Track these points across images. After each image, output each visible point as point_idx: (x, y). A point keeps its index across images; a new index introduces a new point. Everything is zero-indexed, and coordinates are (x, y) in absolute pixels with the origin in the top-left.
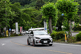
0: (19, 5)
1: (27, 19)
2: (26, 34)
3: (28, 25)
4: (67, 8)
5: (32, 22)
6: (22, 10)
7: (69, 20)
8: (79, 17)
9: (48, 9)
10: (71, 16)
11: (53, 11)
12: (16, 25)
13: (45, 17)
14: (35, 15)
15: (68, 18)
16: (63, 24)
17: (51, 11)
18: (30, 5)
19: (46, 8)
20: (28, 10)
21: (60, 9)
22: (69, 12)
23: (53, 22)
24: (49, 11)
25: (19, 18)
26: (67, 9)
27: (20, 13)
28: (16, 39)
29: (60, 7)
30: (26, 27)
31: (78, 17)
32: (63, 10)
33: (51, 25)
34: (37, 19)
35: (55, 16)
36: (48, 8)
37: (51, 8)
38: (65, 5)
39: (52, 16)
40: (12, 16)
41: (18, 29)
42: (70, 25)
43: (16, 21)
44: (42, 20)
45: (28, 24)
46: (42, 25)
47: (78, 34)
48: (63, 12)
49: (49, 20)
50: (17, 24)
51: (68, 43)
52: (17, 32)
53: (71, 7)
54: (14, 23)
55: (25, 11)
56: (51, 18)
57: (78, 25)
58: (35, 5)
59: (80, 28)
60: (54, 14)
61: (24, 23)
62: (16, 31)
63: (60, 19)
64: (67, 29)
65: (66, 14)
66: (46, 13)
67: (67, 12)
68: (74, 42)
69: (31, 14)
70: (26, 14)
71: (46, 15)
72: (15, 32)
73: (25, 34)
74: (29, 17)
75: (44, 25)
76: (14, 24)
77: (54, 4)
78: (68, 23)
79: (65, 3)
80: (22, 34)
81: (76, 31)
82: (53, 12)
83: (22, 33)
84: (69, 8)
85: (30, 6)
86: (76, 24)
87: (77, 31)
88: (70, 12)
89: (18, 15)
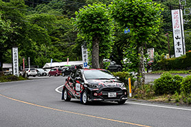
0: (22, 6)
1: (40, 39)
2: (39, 75)
3: (44, 55)
4: (136, 17)
5: (52, 46)
6: (29, 16)
7: (139, 45)
8: (165, 39)
9: (90, 18)
10: (143, 35)
11: (103, 23)
12: (14, 53)
13: (83, 38)
14: (60, 29)
15: (137, 41)
16: (125, 55)
17: (98, 23)
18: (50, 5)
19: (88, 16)
20: (45, 19)
21: (120, 20)
22: (140, 26)
23: (103, 49)
24: (93, 22)
25: (21, 37)
26: (136, 19)
27: (24, 25)
28: (12, 86)
29: (118, 13)
30: (37, 60)
31: (162, 38)
32: (127, 21)
33: (97, 56)
34: (65, 41)
35: (108, 34)
36: (92, 15)
37: (99, 15)
39: (100, 35)
40: (3, 31)
41: (17, 64)
42: (140, 58)
43: (13, 43)
44: (79, 43)
45: (45, 52)
46: (77, 55)
47: (160, 78)
48: (126, 26)
49: (93, 44)
50: (15, 50)
51: (135, 99)
52: (14, 71)
53: (144, 15)
54: (8, 48)
55: (36, 21)
56: (98, 39)
57: (163, 57)
58: (61, 7)
59: (167, 63)
60: (104, 31)
61: (34, 49)
62: (14, 67)
63: (120, 41)
64: (134, 67)
65: (133, 31)
66: (85, 27)
67: (136, 26)
68: (149, 97)
69: (52, 28)
70: (40, 28)
71: (85, 32)
72: (11, 70)
73: (34, 76)
74: (46, 36)
75: (83, 55)
76: (10, 51)
77: (105, 5)
78: (137, 53)
79: (131, 6)
80: (28, 76)
81: (156, 72)
82: (102, 25)
83: (29, 73)
84: (140, 18)
85: (49, 9)
86: (157, 55)
88: (143, 26)
89: (20, 31)
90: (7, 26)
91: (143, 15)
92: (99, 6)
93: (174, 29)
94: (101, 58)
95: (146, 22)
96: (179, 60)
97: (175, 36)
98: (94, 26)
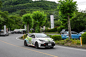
0: (7, 13)
1: (12, 23)
3: (14, 27)
4: (39, 18)
7: (40, 26)
8: (49, 23)
9: (26, 18)
10: (41, 23)
11: (30, 19)
14: (19, 20)
18: (16, 13)
20: (14, 17)
21: (35, 19)
24: (27, 19)
27: (7, 19)
30: (12, 29)
32: (37, 19)
34: (20, 23)
35: (31, 22)
37: (29, 17)
38: (38, 16)
39: (29, 22)
40: (1, 21)
42: (40, 30)
43: (4, 24)
49: (27, 25)
50: (5, 26)
55: (11, 18)
57: (48, 29)
58: (19, 13)
66: (25, 20)
67: (39, 21)
70: (12, 20)
71: (25, 22)
74: (14, 22)
75: (25, 28)
76: (3, 26)
78: (39, 28)
79: (38, 15)
86: (46, 28)
87: (47, 33)
89: (6, 21)
90: (2, 19)
91: (41, 17)
92: (29, 14)
93: (51, 21)
94: (29, 29)
95: (42, 19)
96: (52, 29)
97: (51, 23)
98: (28, 20)
